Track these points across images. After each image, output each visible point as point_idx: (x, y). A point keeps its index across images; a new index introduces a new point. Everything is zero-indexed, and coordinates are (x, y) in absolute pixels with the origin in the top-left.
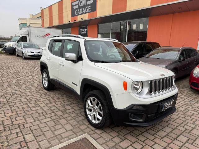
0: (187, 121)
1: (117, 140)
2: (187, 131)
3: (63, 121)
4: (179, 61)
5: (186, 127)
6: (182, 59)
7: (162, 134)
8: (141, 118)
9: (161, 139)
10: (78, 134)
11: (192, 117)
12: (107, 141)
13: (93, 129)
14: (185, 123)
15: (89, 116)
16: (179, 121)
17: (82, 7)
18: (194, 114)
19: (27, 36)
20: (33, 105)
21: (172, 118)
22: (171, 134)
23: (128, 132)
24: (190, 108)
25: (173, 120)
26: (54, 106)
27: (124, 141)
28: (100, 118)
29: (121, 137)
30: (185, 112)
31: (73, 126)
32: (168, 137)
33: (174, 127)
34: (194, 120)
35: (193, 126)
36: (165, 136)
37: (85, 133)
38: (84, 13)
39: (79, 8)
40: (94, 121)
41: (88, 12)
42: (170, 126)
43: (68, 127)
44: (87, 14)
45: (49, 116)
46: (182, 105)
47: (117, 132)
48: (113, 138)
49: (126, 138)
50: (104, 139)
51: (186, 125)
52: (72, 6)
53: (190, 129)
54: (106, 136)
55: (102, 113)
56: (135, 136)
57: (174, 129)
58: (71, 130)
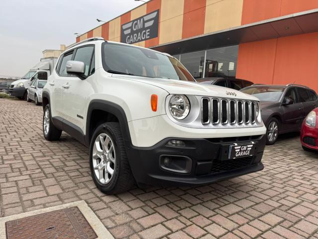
0: (288, 193)
1: (137, 213)
2: (284, 208)
3: (48, 182)
5: (283, 201)
7: (232, 209)
8: (184, 168)
9: (226, 217)
10: (66, 201)
11: (299, 188)
12: (117, 214)
14: (282, 196)
15: (96, 172)
16: (271, 193)
17: (137, 32)
18: (302, 184)
19: (48, 72)
20: (12, 157)
21: (258, 188)
22: (250, 211)
23: (165, 202)
24: (296, 175)
25: (260, 190)
26: (48, 160)
27: (151, 216)
28: (111, 171)
29: (147, 209)
30: (286, 180)
31: (63, 190)
32: (242, 214)
33: (257, 200)
34: (300, 192)
35: (297, 201)
36: (237, 213)
37: (81, 200)
38: (139, 41)
40: (102, 181)
42: (251, 198)
43: (57, 190)
44: (144, 42)
45: (29, 172)
46: (283, 170)
47: (144, 202)
48: (131, 210)
49: (156, 212)
50: (113, 211)
51: (284, 198)
52: (122, 31)
53: (291, 204)
54: (119, 206)
55: (114, 161)
56: (177, 209)
57: (257, 204)
58: (58, 195)
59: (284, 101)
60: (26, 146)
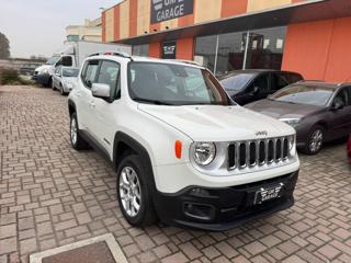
0: (319, 227)
1: (162, 251)
2: (311, 248)
3: (79, 207)
4: (332, 108)
5: (312, 239)
6: (337, 105)
7: (257, 248)
8: (207, 215)
9: (249, 259)
10: (95, 233)
11: (333, 220)
12: (142, 252)
13: (127, 225)
14: (312, 231)
15: (123, 201)
16: (301, 227)
17: (170, 7)
18: (337, 214)
19: (73, 57)
20: (42, 174)
21: (289, 219)
22: (273, 252)
24: (334, 202)
25: (289, 222)
26: (76, 178)
27: (174, 256)
28: (138, 207)
29: (171, 245)
30: (320, 208)
31: (92, 218)
32: (266, 255)
33: (285, 237)
34: (333, 227)
35: (327, 239)
36: (261, 254)
37: (109, 232)
38: (172, 18)
39: (164, 8)
40: (129, 212)
41: (179, 16)
42: (278, 234)
43: (85, 218)
44: (177, 20)
45: (59, 195)
46: (320, 194)
48: (155, 247)
49: (180, 250)
50: (139, 248)
51: (313, 234)
53: (319, 243)
54: (144, 241)
56: (200, 246)
57: (283, 242)
58: (87, 225)
59: (333, 105)
60: (55, 158)
